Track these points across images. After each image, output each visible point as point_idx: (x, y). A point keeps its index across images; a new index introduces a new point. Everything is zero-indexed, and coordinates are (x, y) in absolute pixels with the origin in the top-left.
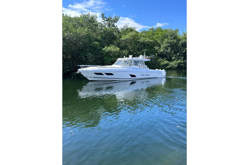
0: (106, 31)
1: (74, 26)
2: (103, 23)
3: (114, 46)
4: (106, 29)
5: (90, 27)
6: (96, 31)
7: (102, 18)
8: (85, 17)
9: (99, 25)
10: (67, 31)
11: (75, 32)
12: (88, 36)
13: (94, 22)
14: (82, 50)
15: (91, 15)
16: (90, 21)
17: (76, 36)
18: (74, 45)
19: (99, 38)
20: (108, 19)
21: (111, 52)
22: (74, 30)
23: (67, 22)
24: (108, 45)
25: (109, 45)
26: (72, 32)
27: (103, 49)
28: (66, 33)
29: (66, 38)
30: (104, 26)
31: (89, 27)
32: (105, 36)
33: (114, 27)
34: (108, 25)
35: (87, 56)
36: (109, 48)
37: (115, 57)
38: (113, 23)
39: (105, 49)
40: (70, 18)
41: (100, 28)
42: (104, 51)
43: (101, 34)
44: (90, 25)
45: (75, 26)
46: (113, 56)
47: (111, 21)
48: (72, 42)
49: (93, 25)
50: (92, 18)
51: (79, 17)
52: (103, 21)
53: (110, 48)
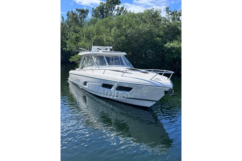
0: (170, 26)
2: (167, 17)
3: (177, 42)
4: (170, 24)
5: (153, 23)
6: (158, 26)
7: (166, 12)
8: (149, 12)
9: (162, 20)
10: (130, 28)
11: (138, 29)
12: (150, 32)
13: (157, 17)
14: (143, 46)
15: (155, 10)
16: (153, 16)
17: (138, 32)
18: (135, 42)
19: (162, 33)
20: (173, 13)
21: (174, 48)
22: (137, 26)
23: (130, 19)
24: (171, 41)
25: (172, 41)
26: (135, 28)
27: (165, 45)
28: (129, 29)
29: (128, 35)
30: (168, 21)
31: (152, 22)
32: (168, 31)
33: (179, 21)
34: (172, 19)
35: (147, 53)
36: (172, 44)
37: (177, 54)
38: (178, 17)
39: (167, 45)
40: (134, 14)
41: (164, 23)
42: (166, 47)
43: (164, 29)
44: (153, 20)
45: (138, 22)
46: (175, 52)
47: (176, 14)
48: (133, 39)
49: (156, 20)
50: (156, 13)
51: (143, 12)
52: (167, 15)
53: (173, 44)
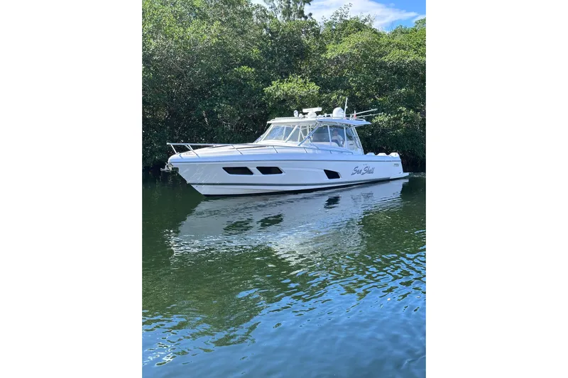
0: (277, 32)
1: (179, 18)
2: (267, 7)
3: (301, 80)
4: (278, 25)
5: (228, 20)
6: (244, 32)
9: (254, 12)
10: (157, 33)
11: (182, 38)
12: (221, 50)
13: (239, 3)
14: (202, 93)
17: (185, 49)
18: (177, 77)
19: (255, 52)
21: (293, 97)
22: (178, 31)
23: (156, 5)
24: (284, 76)
25: (287, 75)
26: (172, 37)
27: (267, 89)
28: (154, 39)
29: (152, 55)
30: (271, 17)
31: (223, 19)
32: (273, 48)
33: (303, 19)
34: (284, 13)
35: (217, 113)
36: (285, 86)
38: (299, 6)
39: (272, 88)
41: (259, 22)
42: (270, 94)
43: (261, 42)
44: (226, 14)
45: (181, 18)
48: (170, 69)
49: (236, 13)
53: (290, 84)
